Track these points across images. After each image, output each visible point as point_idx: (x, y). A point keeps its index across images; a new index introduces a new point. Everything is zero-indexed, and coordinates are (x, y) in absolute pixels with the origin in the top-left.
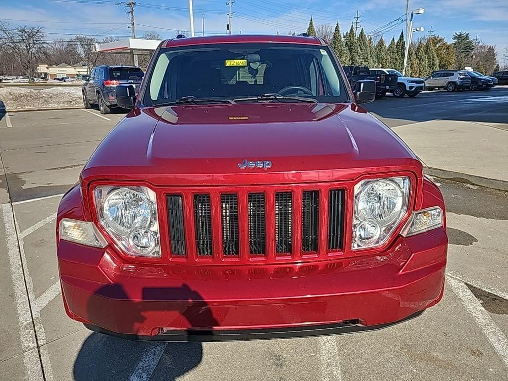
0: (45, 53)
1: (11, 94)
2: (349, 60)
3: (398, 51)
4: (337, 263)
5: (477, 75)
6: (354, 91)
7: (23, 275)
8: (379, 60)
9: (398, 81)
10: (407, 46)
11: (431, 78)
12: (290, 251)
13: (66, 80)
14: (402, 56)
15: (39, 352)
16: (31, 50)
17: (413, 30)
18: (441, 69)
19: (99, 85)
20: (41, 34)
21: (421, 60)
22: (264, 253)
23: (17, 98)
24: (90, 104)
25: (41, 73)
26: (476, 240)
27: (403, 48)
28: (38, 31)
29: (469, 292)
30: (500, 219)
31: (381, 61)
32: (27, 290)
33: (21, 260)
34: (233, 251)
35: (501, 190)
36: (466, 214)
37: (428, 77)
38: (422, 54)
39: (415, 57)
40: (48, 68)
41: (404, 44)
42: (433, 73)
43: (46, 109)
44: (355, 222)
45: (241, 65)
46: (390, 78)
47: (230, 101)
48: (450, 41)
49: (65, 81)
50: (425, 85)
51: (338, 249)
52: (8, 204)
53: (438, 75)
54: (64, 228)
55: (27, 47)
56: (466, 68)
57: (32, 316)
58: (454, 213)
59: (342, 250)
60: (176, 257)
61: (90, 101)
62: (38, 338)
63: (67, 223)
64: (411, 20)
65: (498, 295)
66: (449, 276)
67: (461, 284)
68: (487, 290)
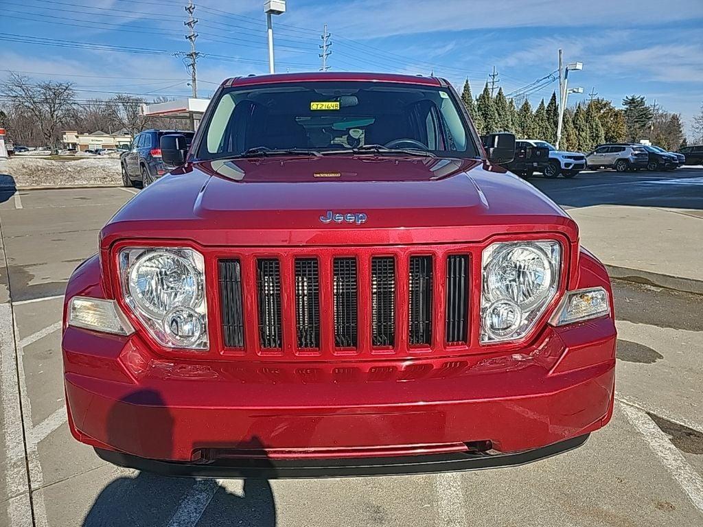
0: (75, 117)
1: (24, 167)
2: (483, 129)
3: (548, 118)
4: (461, 362)
5: (657, 151)
6: (486, 147)
7: (18, 395)
8: (524, 129)
9: (550, 156)
10: (561, 112)
11: (595, 153)
12: (392, 343)
13: (101, 153)
14: (555, 124)
15: (31, 498)
16: (56, 113)
17: (568, 92)
18: (608, 143)
19: (143, 155)
20: (70, 92)
21: (580, 129)
22: (355, 344)
23: (33, 172)
24: (131, 181)
25: (68, 144)
26: (661, 357)
27: (556, 115)
28: (67, 88)
29: (652, 425)
30: (694, 330)
31: (526, 131)
32: (22, 416)
33: (18, 377)
34: (312, 343)
35: (694, 294)
36: (646, 323)
37: (590, 152)
38: (581, 122)
39: (573, 126)
40: (77, 137)
41: (556, 109)
42: (596, 147)
43: (71, 186)
44: (484, 304)
45: (332, 108)
46: (538, 153)
47: (315, 153)
48: (619, 106)
49: (99, 154)
50: (586, 162)
51: (460, 343)
52: (7, 304)
53: (606, 150)
54: (74, 309)
55: (51, 108)
56: (642, 141)
57: (26, 449)
58: (629, 322)
59: (466, 342)
60: (230, 350)
61: (131, 178)
62: (32, 479)
63: (79, 303)
64: (566, 78)
65: (694, 428)
66: (624, 403)
67: (640, 414)
68: (678, 422)
